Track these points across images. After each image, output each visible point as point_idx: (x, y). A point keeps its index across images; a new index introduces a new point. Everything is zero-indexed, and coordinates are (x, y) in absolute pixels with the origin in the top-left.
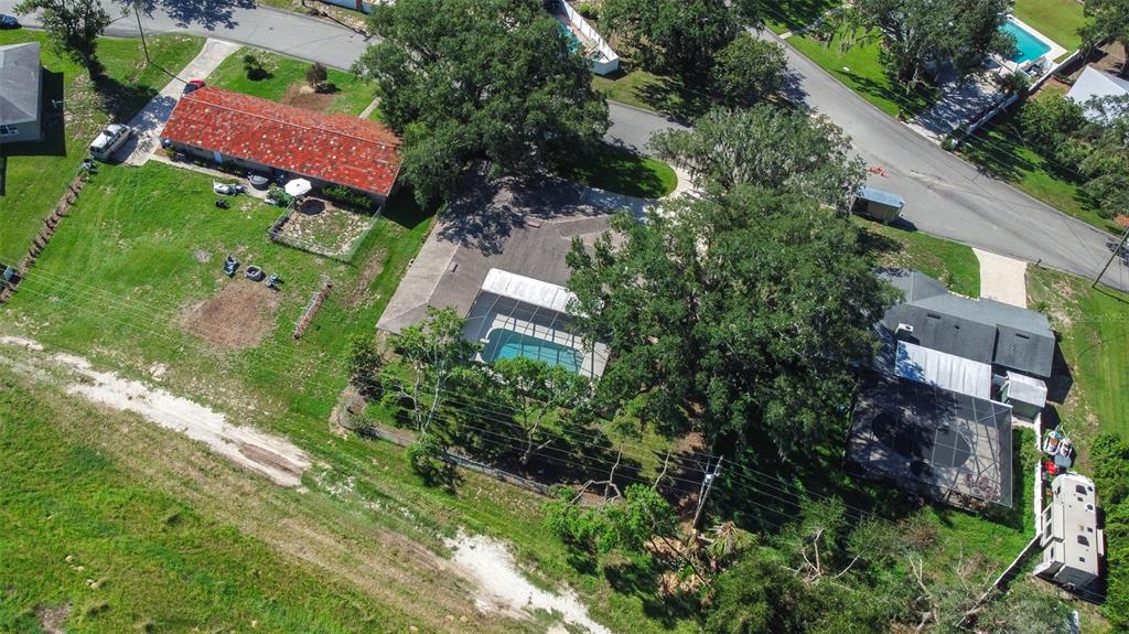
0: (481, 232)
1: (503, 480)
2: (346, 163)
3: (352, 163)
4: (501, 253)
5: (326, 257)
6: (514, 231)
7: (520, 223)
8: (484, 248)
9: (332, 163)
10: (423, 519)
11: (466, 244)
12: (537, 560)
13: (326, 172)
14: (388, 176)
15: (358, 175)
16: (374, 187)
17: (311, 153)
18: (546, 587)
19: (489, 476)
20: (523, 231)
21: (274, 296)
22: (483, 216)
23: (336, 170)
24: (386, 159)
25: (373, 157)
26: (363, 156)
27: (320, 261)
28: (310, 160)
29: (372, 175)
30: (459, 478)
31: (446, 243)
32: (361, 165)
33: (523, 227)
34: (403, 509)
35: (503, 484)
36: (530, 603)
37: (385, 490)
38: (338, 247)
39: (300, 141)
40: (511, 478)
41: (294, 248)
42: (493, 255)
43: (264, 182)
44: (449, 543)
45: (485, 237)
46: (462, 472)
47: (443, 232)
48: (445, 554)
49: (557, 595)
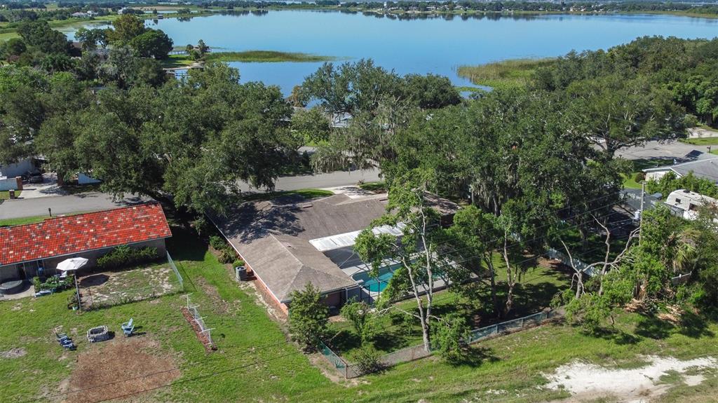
0: (275, 225)
1: (508, 333)
2: (107, 230)
3: (114, 228)
4: (304, 230)
5: (159, 297)
6: (297, 215)
7: (298, 210)
8: (289, 233)
9: (94, 235)
10: (512, 387)
11: (275, 234)
12: (607, 355)
13: (93, 243)
14: (158, 223)
15: (130, 232)
16: (153, 235)
17: (63, 236)
18: (639, 364)
19: (496, 337)
20: (303, 213)
21: (143, 338)
22: (263, 217)
23: (103, 238)
24: (146, 213)
25: (131, 216)
26: (120, 219)
27: (157, 301)
28: (66, 241)
29: (143, 228)
30: (484, 350)
31: (256, 242)
32: (123, 226)
33: (301, 211)
34: (490, 392)
35: (512, 335)
36: (651, 379)
37: (458, 390)
38: (160, 290)
39: (43, 233)
40: (510, 329)
41: (116, 305)
42: (300, 234)
43: (18, 283)
44: (552, 386)
45: (282, 226)
46: (479, 346)
47: (244, 240)
48: (563, 394)
49: (650, 363)
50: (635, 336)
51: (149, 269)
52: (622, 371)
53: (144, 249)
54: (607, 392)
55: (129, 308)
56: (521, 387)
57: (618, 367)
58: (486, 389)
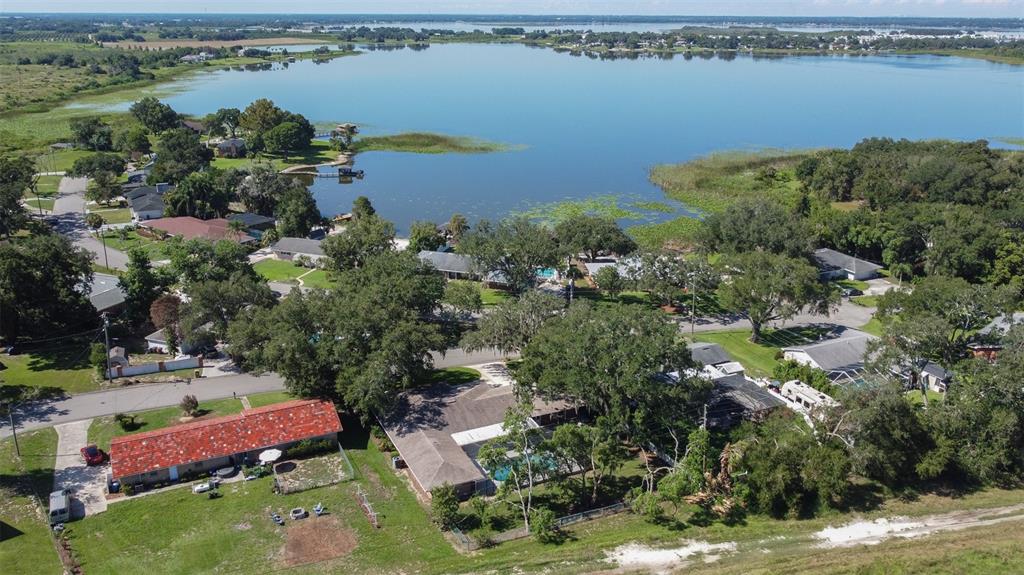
0: (424, 420)
1: (591, 519)
2: (293, 425)
3: (298, 423)
4: (448, 424)
5: (336, 484)
6: (443, 410)
7: (444, 405)
8: (435, 427)
9: (284, 430)
10: (580, 560)
11: (424, 429)
12: (657, 539)
13: (284, 437)
14: (332, 419)
15: (311, 427)
16: (328, 430)
17: (260, 431)
18: (678, 546)
19: (581, 522)
20: (448, 407)
21: (330, 518)
22: (415, 412)
23: (290, 432)
24: (322, 410)
25: (310, 413)
26: (302, 416)
27: (335, 487)
28: (263, 436)
29: (320, 424)
30: (569, 532)
31: (408, 436)
32: (305, 422)
33: (446, 406)
35: (593, 521)
36: (681, 557)
37: (543, 561)
38: (336, 477)
39: (245, 428)
40: (594, 516)
41: (306, 490)
42: (444, 428)
43: (231, 470)
44: (608, 560)
45: (430, 421)
46: (567, 529)
47: (399, 433)
48: (614, 566)
49: (686, 546)
50: (686, 524)
51: (326, 458)
52: (663, 551)
53: (321, 441)
54: (645, 565)
55: (315, 492)
56: (586, 561)
57: (661, 548)
58: (562, 561)
